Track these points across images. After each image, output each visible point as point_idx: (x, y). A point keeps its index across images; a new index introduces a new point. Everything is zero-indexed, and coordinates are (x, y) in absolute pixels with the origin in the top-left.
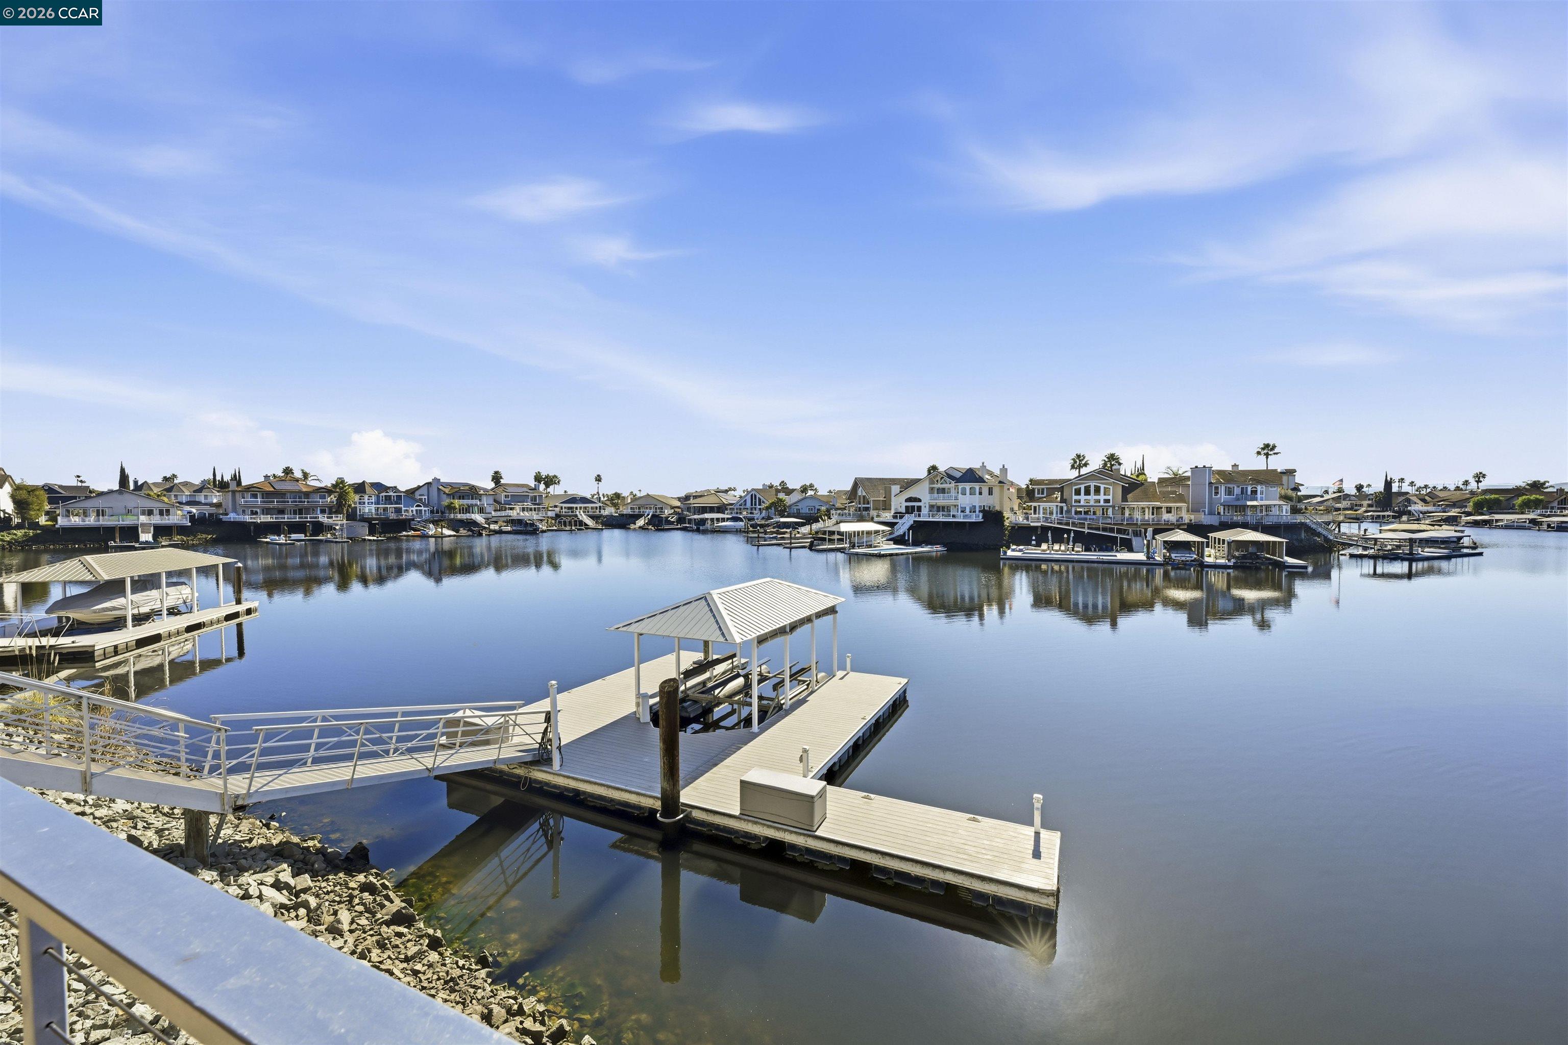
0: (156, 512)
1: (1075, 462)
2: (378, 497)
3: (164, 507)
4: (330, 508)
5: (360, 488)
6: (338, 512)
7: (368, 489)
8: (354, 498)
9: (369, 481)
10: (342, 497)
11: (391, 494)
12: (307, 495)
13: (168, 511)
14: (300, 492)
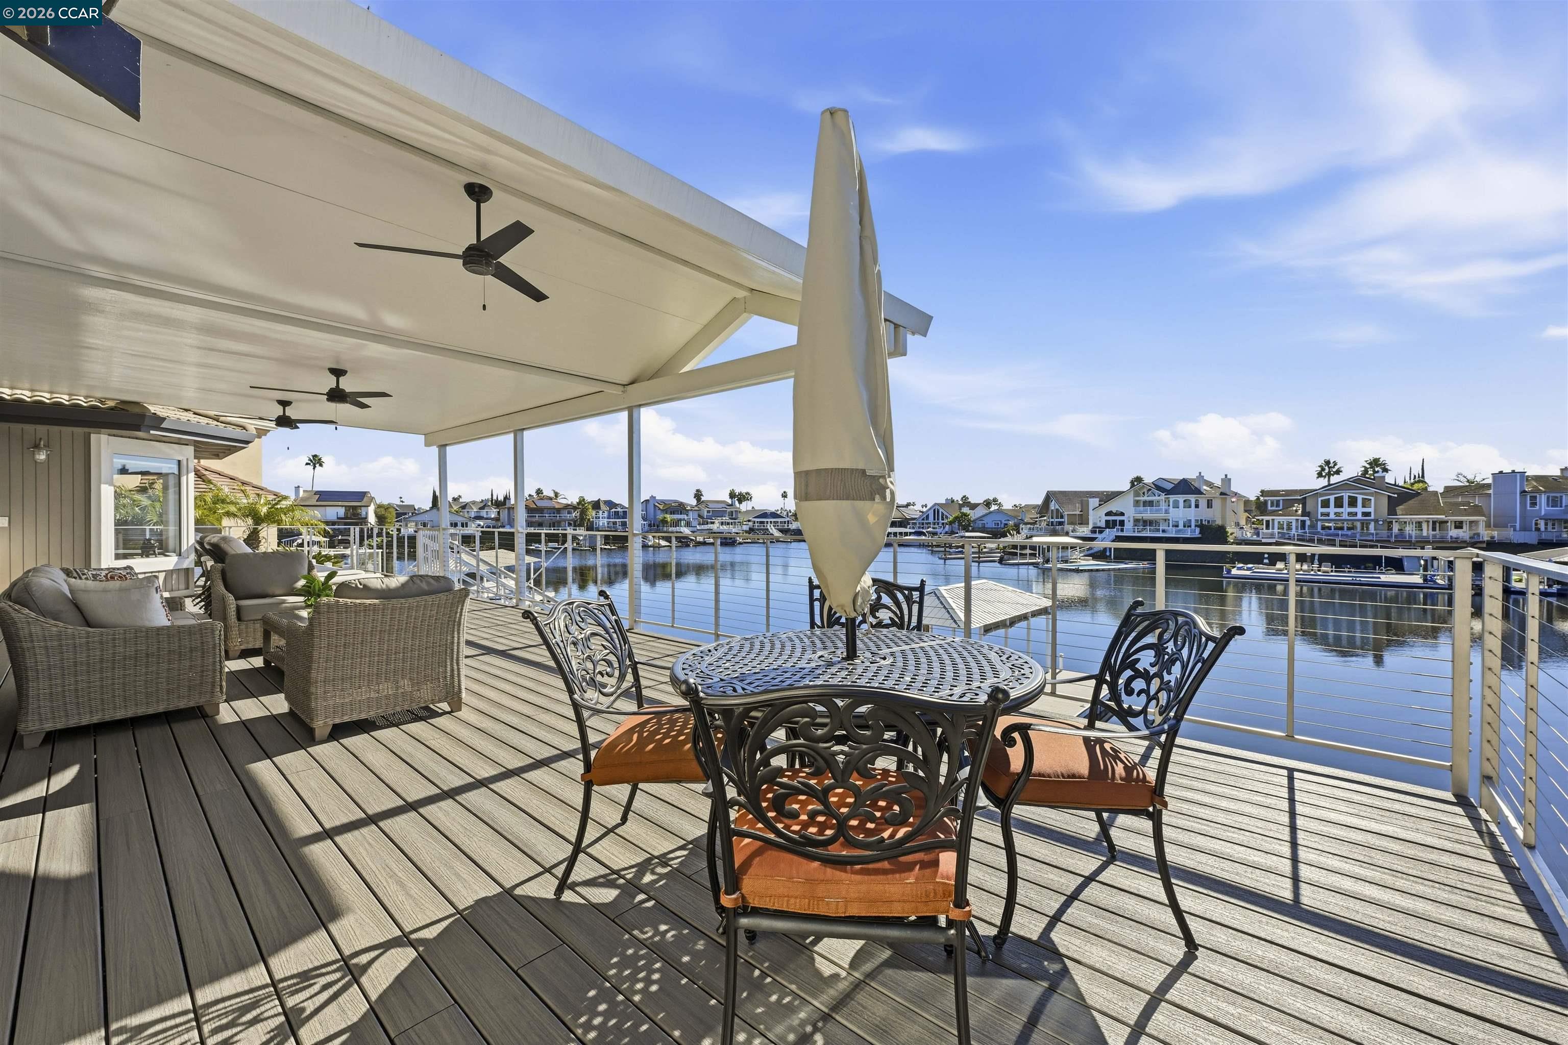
0: (459, 524)
1: (1323, 469)
2: (609, 512)
3: (464, 520)
4: (575, 522)
5: (596, 505)
6: (581, 525)
7: (602, 505)
8: (592, 513)
9: (602, 499)
10: (583, 512)
11: (619, 509)
12: (558, 511)
13: (467, 524)
14: (554, 508)
